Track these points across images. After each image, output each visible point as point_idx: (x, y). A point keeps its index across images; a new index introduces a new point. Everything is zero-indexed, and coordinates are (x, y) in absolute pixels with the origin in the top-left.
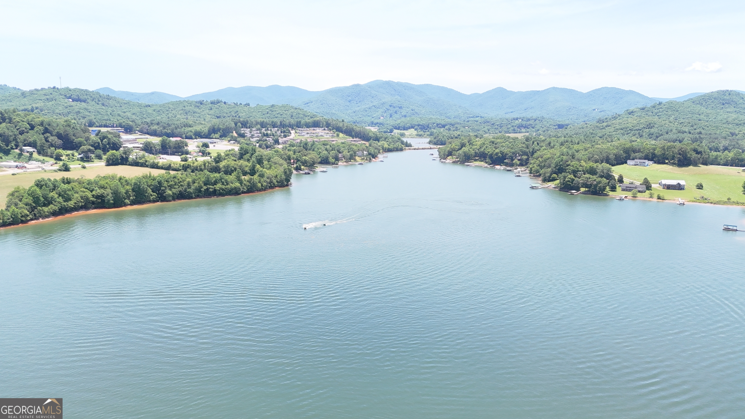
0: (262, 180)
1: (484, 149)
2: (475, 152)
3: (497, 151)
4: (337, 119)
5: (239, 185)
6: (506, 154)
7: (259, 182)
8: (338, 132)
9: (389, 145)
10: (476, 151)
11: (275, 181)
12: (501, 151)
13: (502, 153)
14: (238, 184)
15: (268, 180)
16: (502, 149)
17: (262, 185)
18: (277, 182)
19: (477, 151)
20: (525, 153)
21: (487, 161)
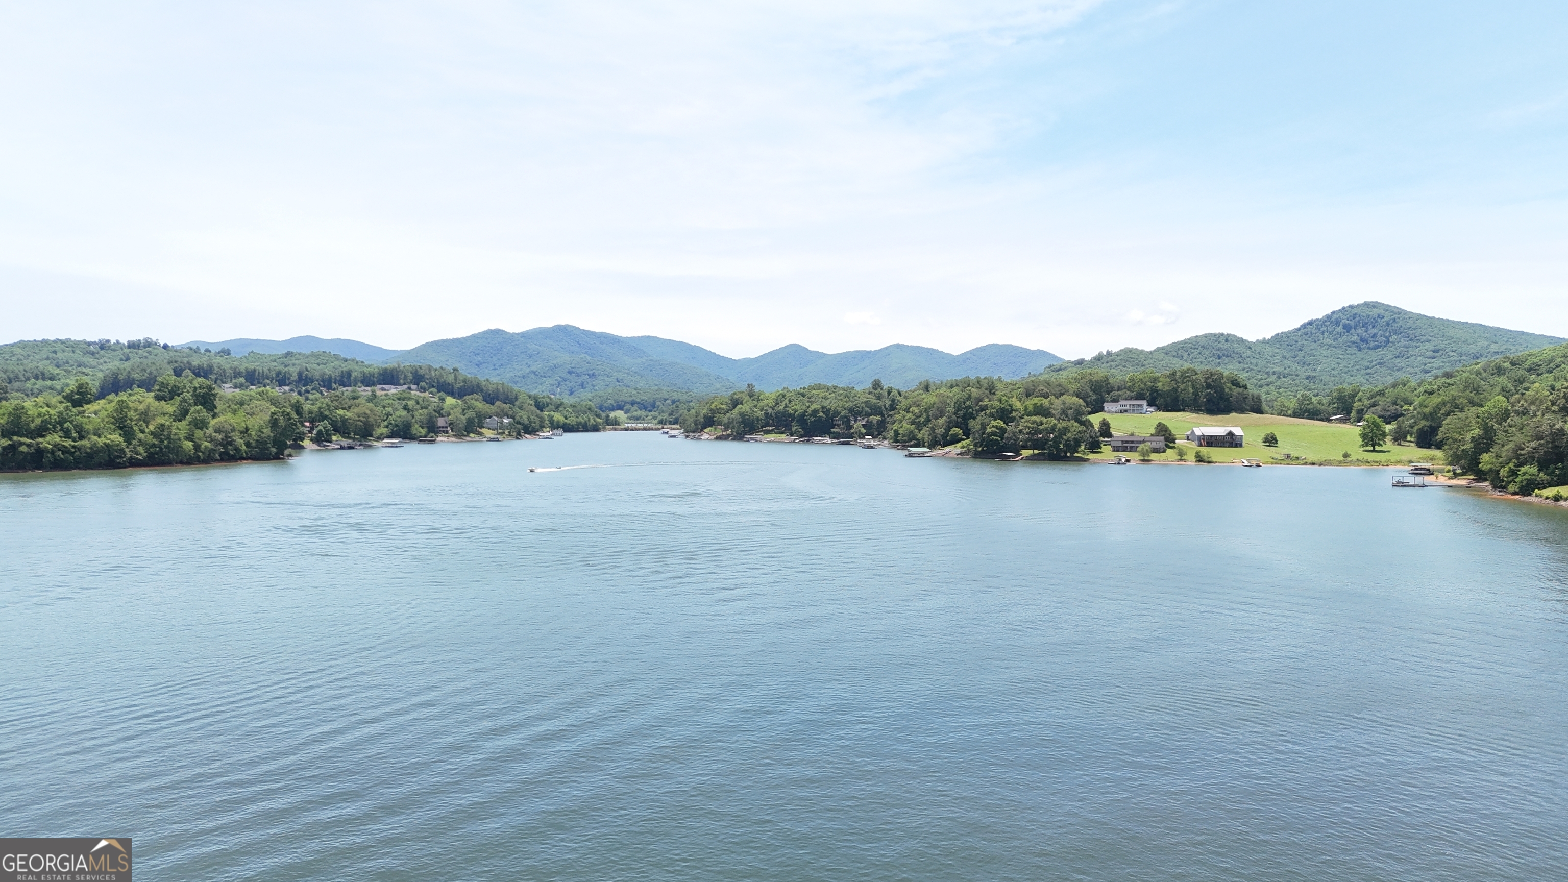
0: (199, 433)
1: (786, 406)
2: (766, 414)
3: (814, 406)
4: (441, 368)
5: (121, 439)
6: (837, 413)
7: (190, 438)
8: (442, 394)
9: (566, 418)
10: (766, 410)
11: (240, 442)
12: (823, 408)
13: (826, 410)
14: (116, 438)
15: (219, 437)
16: (826, 403)
17: (197, 447)
18: (248, 444)
19: (770, 411)
20: (876, 410)
21: (794, 429)
